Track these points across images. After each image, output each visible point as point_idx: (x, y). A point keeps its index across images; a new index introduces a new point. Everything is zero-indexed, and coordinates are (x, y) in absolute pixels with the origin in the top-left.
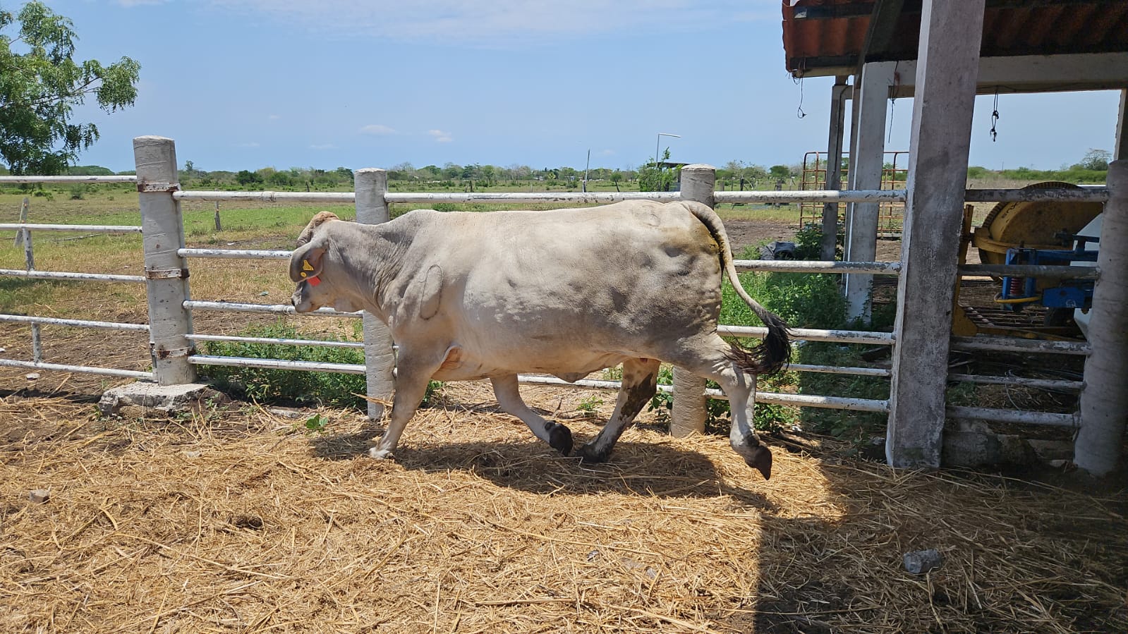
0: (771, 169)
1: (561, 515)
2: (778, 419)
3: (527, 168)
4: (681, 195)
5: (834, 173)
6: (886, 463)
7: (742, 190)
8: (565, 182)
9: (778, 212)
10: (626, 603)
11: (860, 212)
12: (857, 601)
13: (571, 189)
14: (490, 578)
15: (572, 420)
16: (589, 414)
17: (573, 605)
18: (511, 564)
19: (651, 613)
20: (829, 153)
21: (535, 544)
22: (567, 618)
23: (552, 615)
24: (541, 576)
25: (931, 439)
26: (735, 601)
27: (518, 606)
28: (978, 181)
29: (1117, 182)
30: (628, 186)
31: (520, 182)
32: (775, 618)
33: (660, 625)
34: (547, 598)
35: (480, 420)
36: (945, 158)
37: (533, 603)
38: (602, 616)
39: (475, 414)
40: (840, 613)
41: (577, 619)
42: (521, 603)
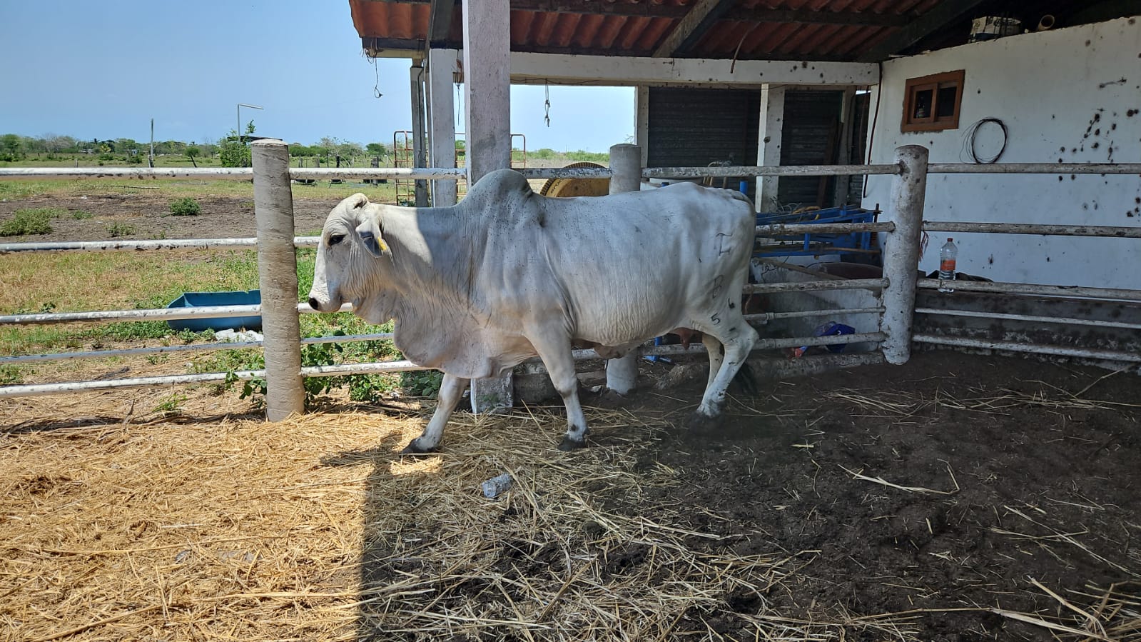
0: (367, 146)
1: (139, 525)
2: (376, 388)
3: (68, 139)
4: (254, 171)
5: (420, 152)
6: (471, 412)
7: (338, 166)
8: (124, 156)
9: (376, 190)
10: (222, 593)
11: (441, 190)
12: (445, 531)
13: (134, 165)
14: (51, 611)
15: (150, 423)
16: (170, 414)
17: (159, 611)
18: (78, 590)
19: (251, 594)
20: (413, 132)
21: (108, 562)
22: (152, 626)
23: (133, 628)
24: (119, 593)
25: (504, 384)
26: (336, 561)
27: (91, 631)
28: (548, 161)
29: (616, 162)
30: (209, 162)
31: (59, 155)
32: (373, 565)
33: (260, 603)
34: (126, 613)
35: (21, 442)
36: (492, 141)
37: (110, 622)
38: (195, 612)
39: (14, 437)
40: (430, 546)
41: (165, 624)
42: (94, 627)
